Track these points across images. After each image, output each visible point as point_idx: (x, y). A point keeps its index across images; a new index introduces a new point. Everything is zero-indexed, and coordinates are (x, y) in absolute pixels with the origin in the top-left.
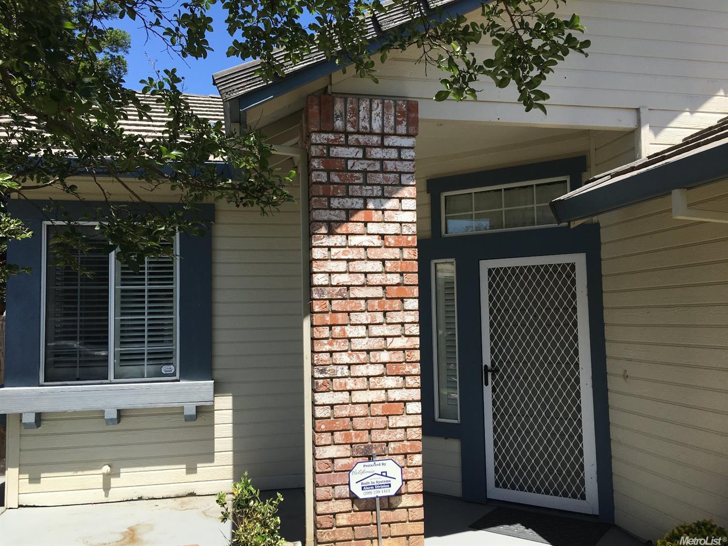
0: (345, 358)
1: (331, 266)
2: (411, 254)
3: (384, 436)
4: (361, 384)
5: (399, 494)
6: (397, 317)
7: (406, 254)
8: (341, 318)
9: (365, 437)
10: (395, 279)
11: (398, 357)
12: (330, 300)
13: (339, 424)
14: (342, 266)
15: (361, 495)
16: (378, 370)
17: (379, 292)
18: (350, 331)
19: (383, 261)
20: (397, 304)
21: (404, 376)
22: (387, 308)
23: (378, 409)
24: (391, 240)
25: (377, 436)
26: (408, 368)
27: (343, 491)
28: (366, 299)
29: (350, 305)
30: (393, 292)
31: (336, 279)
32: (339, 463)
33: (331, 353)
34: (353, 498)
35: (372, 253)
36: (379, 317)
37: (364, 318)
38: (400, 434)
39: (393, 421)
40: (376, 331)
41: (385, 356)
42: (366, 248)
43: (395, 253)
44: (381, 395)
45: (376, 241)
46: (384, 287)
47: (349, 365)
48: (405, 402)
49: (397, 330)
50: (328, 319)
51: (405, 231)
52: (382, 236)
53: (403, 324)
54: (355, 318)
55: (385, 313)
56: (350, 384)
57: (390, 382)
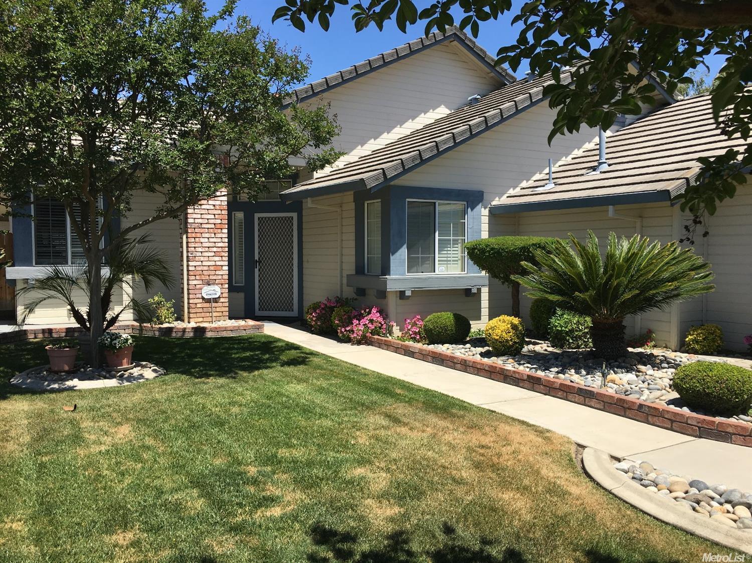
0: (200, 249)
1: (195, 216)
2: (225, 212)
3: (214, 278)
4: (206, 259)
5: (219, 297)
6: (220, 235)
7: (223, 212)
8: (199, 235)
9: (207, 278)
10: (219, 221)
11: (220, 250)
12: (195, 228)
13: (198, 273)
14: (199, 216)
15: (206, 297)
16: (213, 254)
17: (213, 226)
18: (202, 240)
19: (214, 215)
20: (219, 231)
21: (222, 257)
22: (216, 232)
23: (212, 268)
24: (217, 207)
25: (211, 277)
26: (223, 254)
27: (200, 296)
28: (208, 228)
29: (202, 230)
30: (218, 226)
31: (197, 221)
32: (198, 287)
33: (195, 247)
34: (203, 298)
35: (210, 212)
36: (213, 235)
37: (207, 235)
38: (220, 277)
39: (217, 273)
40: (211, 240)
41: (215, 250)
42: (208, 210)
43: (219, 212)
44: (213, 263)
45: (212, 207)
46: (215, 224)
47: (201, 252)
48: (222, 266)
49: (219, 240)
50: (194, 235)
51: (223, 204)
52: (214, 205)
53: (221, 238)
54: (204, 235)
55: (215, 234)
56: (202, 259)
57: (217, 259)
